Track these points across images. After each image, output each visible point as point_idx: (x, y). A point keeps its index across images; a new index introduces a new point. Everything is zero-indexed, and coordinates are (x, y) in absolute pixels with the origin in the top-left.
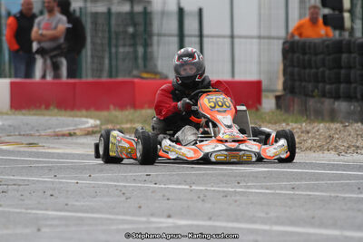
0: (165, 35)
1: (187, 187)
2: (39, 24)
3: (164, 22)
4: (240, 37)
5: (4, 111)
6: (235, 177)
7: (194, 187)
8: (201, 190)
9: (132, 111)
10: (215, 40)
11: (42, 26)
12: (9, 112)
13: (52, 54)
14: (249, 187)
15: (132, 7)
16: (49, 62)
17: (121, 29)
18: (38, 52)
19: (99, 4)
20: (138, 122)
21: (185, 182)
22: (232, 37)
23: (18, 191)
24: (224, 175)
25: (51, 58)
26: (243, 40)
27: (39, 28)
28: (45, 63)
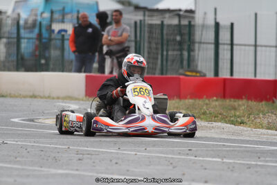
0: (204, 43)
1: (219, 160)
2: (108, 32)
3: (204, 33)
4: (261, 46)
5: (81, 97)
6: (257, 153)
7: (225, 160)
8: (230, 163)
9: (178, 100)
10: (243, 47)
11: (110, 33)
12: (85, 99)
13: (118, 55)
14: (267, 161)
15: (180, 21)
16: (115, 61)
17: (172, 37)
18: (107, 53)
19: (155, 18)
20: (183, 109)
21: (218, 156)
22: (256, 46)
23: (91, 159)
24: (248, 152)
25: (117, 58)
26: (264, 48)
27: (109, 35)
28: (112, 61)
